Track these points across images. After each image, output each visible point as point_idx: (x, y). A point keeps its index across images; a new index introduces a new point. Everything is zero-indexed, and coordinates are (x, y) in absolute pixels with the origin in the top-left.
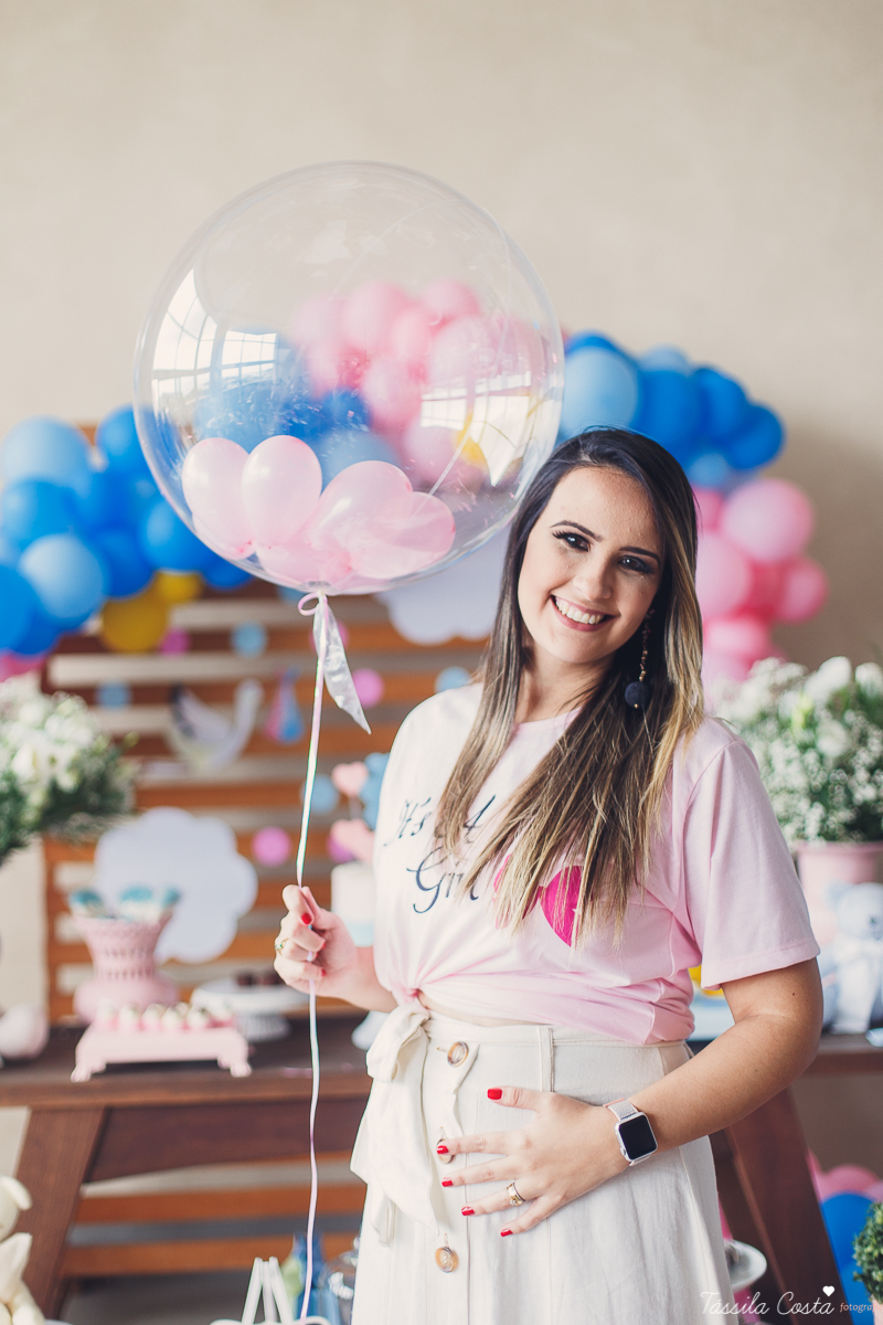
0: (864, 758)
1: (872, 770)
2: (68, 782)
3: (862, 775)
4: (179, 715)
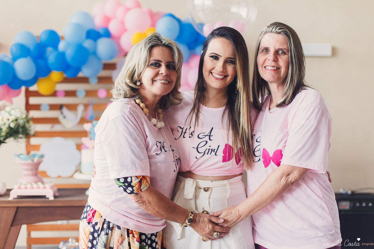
2: (13, 125)
4: (62, 113)
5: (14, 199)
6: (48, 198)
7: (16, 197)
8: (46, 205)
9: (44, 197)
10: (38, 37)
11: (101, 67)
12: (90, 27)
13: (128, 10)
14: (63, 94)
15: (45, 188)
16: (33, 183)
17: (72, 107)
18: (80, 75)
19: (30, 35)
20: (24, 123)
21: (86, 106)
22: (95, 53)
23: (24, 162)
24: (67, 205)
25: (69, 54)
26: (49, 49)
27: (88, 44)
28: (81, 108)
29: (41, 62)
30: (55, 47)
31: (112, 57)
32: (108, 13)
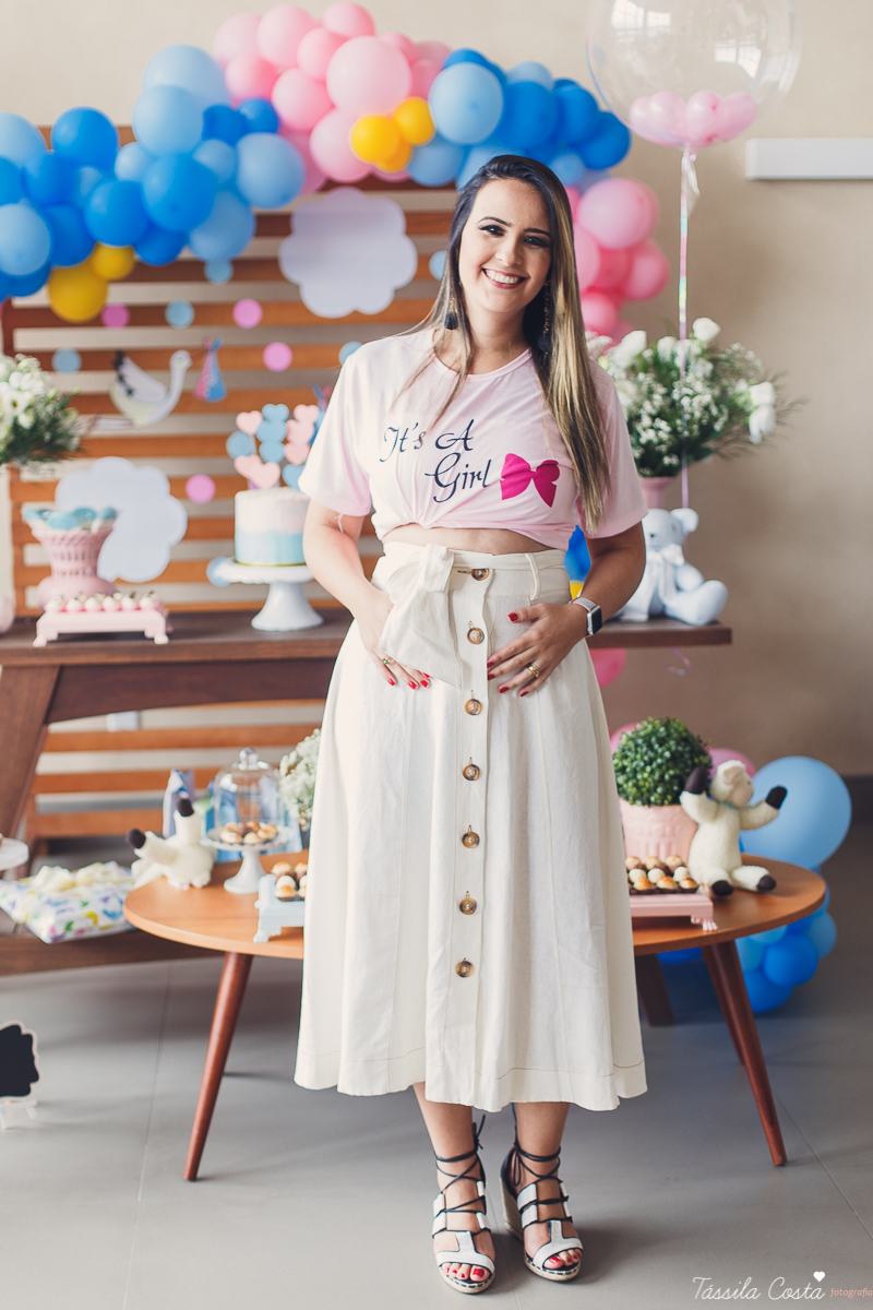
0: (648, 408)
1: (653, 418)
2: (26, 421)
3: (646, 421)
4: (121, 379)
5: (50, 642)
6: (153, 639)
7: (54, 636)
8: (149, 659)
9: (140, 635)
10: (46, 131)
11: (251, 226)
12: (214, 98)
13: (339, 40)
14: (124, 316)
15: (138, 609)
16: (100, 597)
17: (155, 361)
18: (185, 254)
19: (22, 125)
20: (55, 411)
21: (198, 355)
22: (231, 185)
23: (60, 533)
24: (209, 657)
25: (156, 187)
26: (89, 174)
27: (211, 155)
28: (180, 363)
29: (63, 215)
30: (106, 164)
31: (285, 198)
32: (270, 50)
